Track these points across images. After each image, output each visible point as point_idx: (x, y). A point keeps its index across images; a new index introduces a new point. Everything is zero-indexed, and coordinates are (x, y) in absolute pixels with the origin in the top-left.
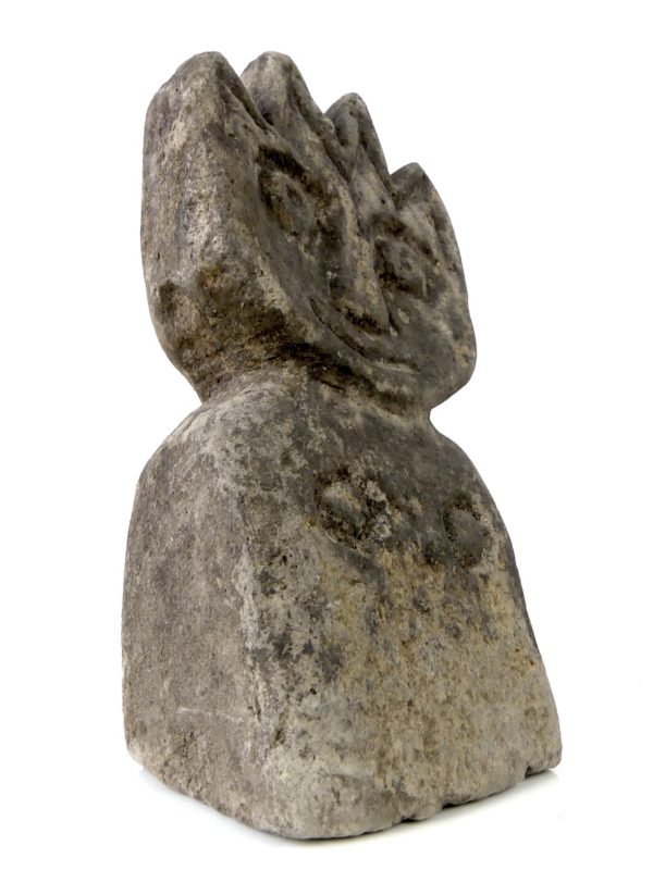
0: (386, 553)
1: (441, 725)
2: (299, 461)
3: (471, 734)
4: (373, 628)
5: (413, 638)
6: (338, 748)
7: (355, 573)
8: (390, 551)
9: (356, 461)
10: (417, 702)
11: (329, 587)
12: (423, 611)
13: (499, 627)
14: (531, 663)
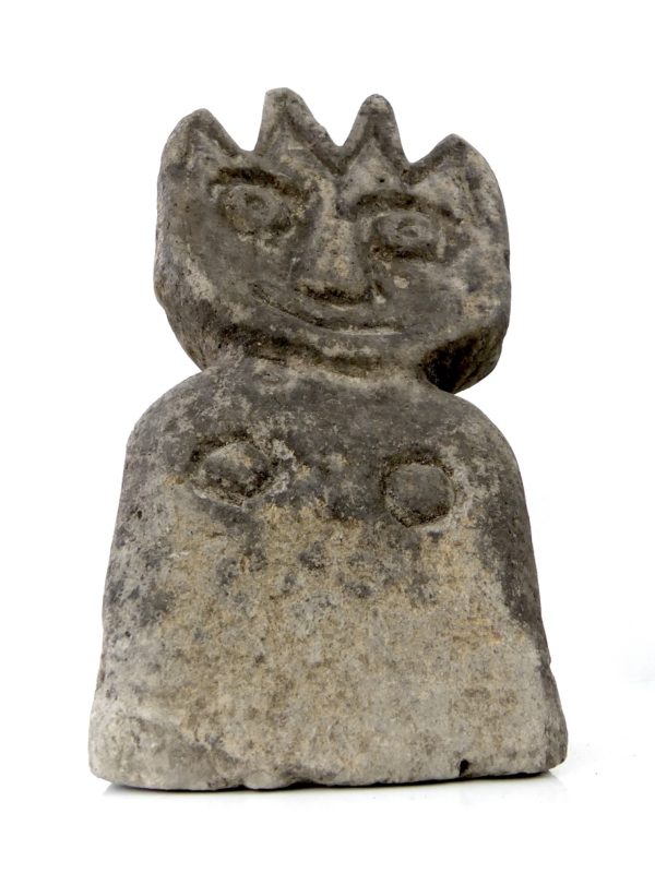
0: (274, 508)
1: (304, 689)
3: (352, 705)
4: (226, 578)
5: (286, 592)
6: (137, 690)
7: (219, 526)
8: (280, 506)
9: (261, 422)
10: (271, 659)
11: (180, 538)
12: (312, 567)
13: (444, 590)
14: (497, 636)
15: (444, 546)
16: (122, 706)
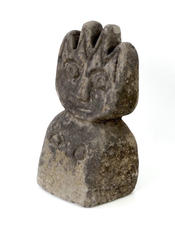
4: (50, 161)
5: (57, 166)
7: (51, 152)
8: (59, 150)
9: (61, 132)
10: (53, 176)
11: (46, 152)
12: (61, 163)
13: (77, 174)
14: (81, 185)
15: (80, 166)
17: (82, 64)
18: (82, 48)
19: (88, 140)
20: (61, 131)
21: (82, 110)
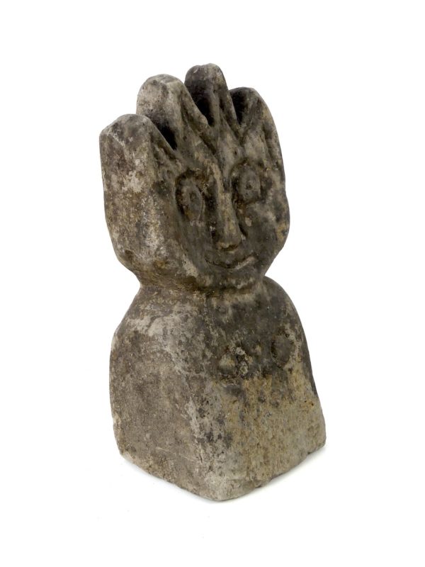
0: (246, 381)
1: (270, 449)
2: (209, 354)
3: (283, 449)
4: (243, 419)
5: (258, 416)
6: (232, 471)
7: (235, 398)
8: (248, 380)
10: (261, 443)
11: (226, 408)
12: (262, 402)
13: (297, 393)
14: (313, 405)
15: (294, 374)
16: (228, 477)
17: (208, 170)
18: (194, 137)
19: (282, 313)
20: (232, 339)
21: (238, 267)
